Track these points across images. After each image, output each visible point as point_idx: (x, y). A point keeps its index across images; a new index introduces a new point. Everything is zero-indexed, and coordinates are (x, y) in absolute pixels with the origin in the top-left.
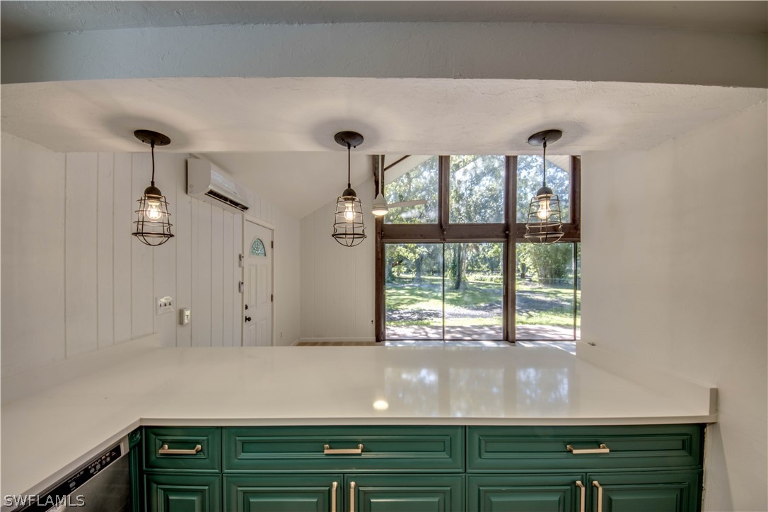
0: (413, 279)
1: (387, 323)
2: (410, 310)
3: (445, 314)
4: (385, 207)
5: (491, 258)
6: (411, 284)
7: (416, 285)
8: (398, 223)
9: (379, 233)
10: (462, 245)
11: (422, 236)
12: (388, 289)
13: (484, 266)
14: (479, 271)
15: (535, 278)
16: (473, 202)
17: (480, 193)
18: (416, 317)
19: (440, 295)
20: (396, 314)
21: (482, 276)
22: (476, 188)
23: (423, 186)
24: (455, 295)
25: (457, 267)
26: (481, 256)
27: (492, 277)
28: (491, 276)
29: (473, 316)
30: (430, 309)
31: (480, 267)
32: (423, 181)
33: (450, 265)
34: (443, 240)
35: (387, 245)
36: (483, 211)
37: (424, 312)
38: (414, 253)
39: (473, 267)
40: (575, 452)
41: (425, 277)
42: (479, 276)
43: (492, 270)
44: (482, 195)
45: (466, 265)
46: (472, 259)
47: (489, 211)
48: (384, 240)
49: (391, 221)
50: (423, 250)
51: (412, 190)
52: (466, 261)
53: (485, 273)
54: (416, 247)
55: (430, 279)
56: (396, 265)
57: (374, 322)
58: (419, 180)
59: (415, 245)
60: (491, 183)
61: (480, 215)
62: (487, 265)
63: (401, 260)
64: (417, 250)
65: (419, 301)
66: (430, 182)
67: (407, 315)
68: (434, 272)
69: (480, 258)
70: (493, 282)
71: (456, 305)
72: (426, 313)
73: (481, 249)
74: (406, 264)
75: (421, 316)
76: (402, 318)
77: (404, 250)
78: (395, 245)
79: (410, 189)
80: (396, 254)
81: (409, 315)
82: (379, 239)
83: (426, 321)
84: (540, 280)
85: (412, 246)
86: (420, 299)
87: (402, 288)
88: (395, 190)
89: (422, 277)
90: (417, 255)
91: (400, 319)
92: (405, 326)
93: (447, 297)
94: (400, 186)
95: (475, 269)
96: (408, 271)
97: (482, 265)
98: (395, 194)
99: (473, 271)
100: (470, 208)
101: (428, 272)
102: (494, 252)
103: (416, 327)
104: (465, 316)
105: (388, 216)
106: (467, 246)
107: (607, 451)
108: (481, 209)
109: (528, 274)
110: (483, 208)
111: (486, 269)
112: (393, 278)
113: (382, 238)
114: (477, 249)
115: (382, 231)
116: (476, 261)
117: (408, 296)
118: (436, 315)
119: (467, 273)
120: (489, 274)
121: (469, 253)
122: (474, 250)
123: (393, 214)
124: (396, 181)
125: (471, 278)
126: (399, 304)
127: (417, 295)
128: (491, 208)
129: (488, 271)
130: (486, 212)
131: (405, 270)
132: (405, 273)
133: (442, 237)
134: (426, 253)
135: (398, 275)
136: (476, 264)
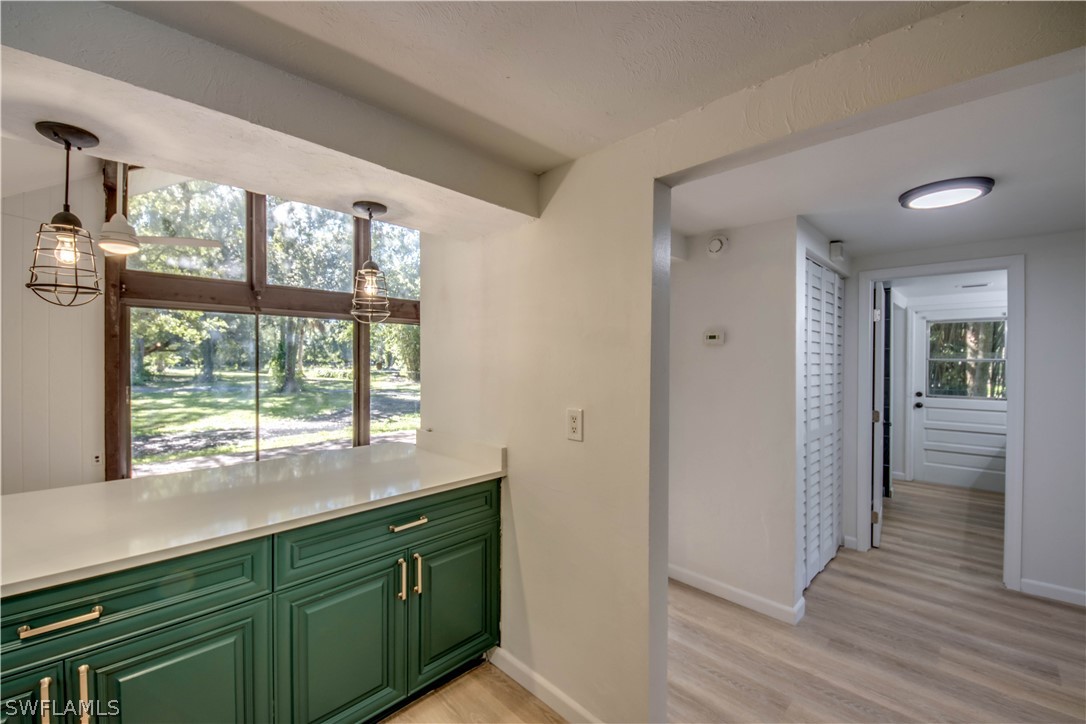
0: (196, 377)
1: (133, 461)
2: (188, 433)
3: (261, 433)
4: (131, 238)
5: (345, 343)
6: (192, 387)
7: (203, 388)
8: (159, 270)
9: (114, 286)
10: (295, 320)
11: (213, 300)
12: (136, 398)
13: (333, 356)
14: (325, 363)
15: (404, 371)
16: (313, 254)
17: (324, 242)
18: (202, 442)
19: (252, 402)
20: (154, 442)
21: (330, 370)
22: (318, 234)
23: (218, 209)
24: (278, 401)
25: (286, 356)
26: (329, 339)
27: (346, 371)
28: (344, 370)
29: (312, 431)
30: (233, 427)
31: (326, 357)
32: (216, 200)
33: (275, 353)
34: (257, 309)
35: (134, 310)
36: (330, 270)
37: (219, 433)
38: (199, 329)
39: (316, 356)
40: (397, 529)
41: (223, 373)
42: (325, 370)
43: (346, 361)
44: (326, 246)
45: (303, 354)
46: (313, 345)
47: (337, 272)
48: (126, 300)
49: (142, 264)
50: (218, 324)
51: (192, 213)
52: (304, 347)
53: (334, 365)
54: (204, 318)
55: (234, 377)
56: (156, 349)
57: (102, 459)
58: (208, 198)
59: (201, 314)
60: (341, 230)
61: (324, 278)
62: (338, 353)
63: (167, 341)
64: (206, 324)
65: (210, 415)
66: (233, 205)
67: (182, 442)
68: (243, 364)
69: (326, 343)
71: (284, 415)
72: (225, 435)
73: (327, 327)
74: (179, 349)
75: (212, 441)
76: (170, 447)
77: (174, 322)
78: (153, 312)
79: (187, 211)
80: (154, 329)
81: (188, 440)
82: (113, 298)
83: (223, 448)
84: (409, 374)
85: (194, 315)
86: (209, 411)
87: (170, 395)
88: (153, 206)
89: (216, 373)
90: (204, 333)
91: (165, 451)
92: (175, 460)
93: (265, 405)
94: (165, 201)
95: (320, 360)
96: (185, 363)
97: (329, 354)
98: (153, 214)
99: (316, 363)
100: (308, 263)
101: (230, 364)
103: (201, 458)
104: (298, 432)
105: (135, 257)
106: (305, 322)
107: (426, 520)
108: (325, 267)
109: (394, 366)
110: (330, 266)
111: (336, 361)
112: (148, 376)
113: (122, 295)
114: (322, 328)
115: (121, 283)
116: (321, 347)
117: (182, 409)
118: (244, 435)
119: (305, 365)
120: (341, 368)
121: (310, 332)
122: (317, 330)
123: (146, 252)
124: (155, 191)
125: (312, 374)
126: (162, 423)
127: (204, 405)
128: (341, 268)
129: (339, 363)
130: (333, 273)
131: (177, 361)
132: (176, 366)
133: (254, 304)
134: (224, 330)
135: (159, 371)
136: (320, 352)
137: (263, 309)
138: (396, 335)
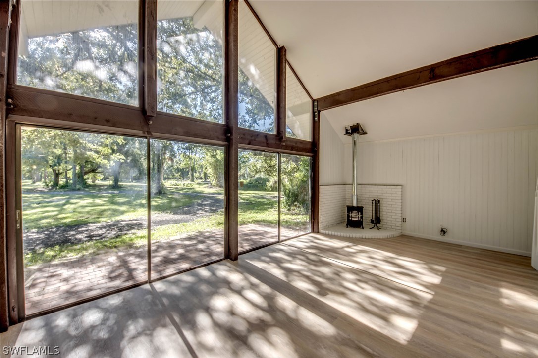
0: (111, 186)
5: (183, 169)
13: (177, 175)
14: (173, 178)
15: (214, 183)
19: (144, 202)
21: (176, 182)
24: (159, 201)
26: (176, 167)
27: (185, 182)
28: (183, 182)
34: (148, 133)
38: (109, 160)
39: (169, 175)
41: (124, 184)
42: (174, 182)
43: (183, 178)
45: (163, 174)
50: (120, 157)
52: (164, 171)
53: (178, 179)
55: (130, 186)
56: (91, 172)
62: (179, 174)
64: (113, 157)
69: (174, 169)
70: (185, 187)
73: (175, 161)
74: (102, 171)
75: (119, 231)
84: (217, 184)
90: (112, 162)
93: (153, 203)
96: (105, 179)
97: (175, 174)
99: (169, 179)
101: (127, 179)
102: (185, 164)
109: (208, 180)
111: (179, 177)
112: (88, 185)
113: (9, 111)
114: (172, 161)
115: (8, 98)
116: (171, 171)
119: (164, 180)
120: (181, 181)
121: (166, 163)
122: (169, 162)
125: (168, 184)
131: (101, 178)
132: (101, 180)
133: (146, 129)
134: (123, 161)
135: (93, 182)
136: (171, 173)
137: (154, 134)
138: (210, 164)
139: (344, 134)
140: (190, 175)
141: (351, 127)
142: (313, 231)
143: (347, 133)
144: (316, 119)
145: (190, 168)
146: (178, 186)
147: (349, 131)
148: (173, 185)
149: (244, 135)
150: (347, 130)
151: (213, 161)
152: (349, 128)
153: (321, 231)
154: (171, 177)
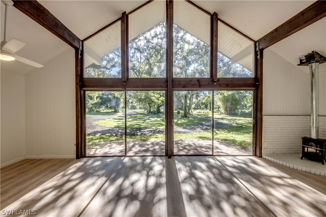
5: (205, 103)
9: (77, 84)
13: (202, 107)
15: (223, 111)
21: (200, 111)
28: (204, 111)
31: (201, 107)
43: (206, 108)
46: (197, 103)
48: (83, 89)
53: (202, 109)
62: (204, 106)
69: (201, 103)
70: (204, 114)
82: (78, 88)
84: (225, 113)
99: (198, 109)
102: (206, 100)
109: (220, 110)
113: (80, 87)
125: (195, 112)
129: (204, 109)
133: (124, 87)
136: (199, 106)
138: (220, 99)
139: (298, 65)
140: (209, 107)
141: (305, 56)
142: (255, 155)
143: (302, 63)
144: (259, 57)
145: (209, 103)
146: (201, 113)
147: (303, 61)
148: (198, 113)
149: (179, 82)
150: (301, 60)
151: (221, 97)
152: (304, 58)
153: (264, 156)
154: (199, 108)
